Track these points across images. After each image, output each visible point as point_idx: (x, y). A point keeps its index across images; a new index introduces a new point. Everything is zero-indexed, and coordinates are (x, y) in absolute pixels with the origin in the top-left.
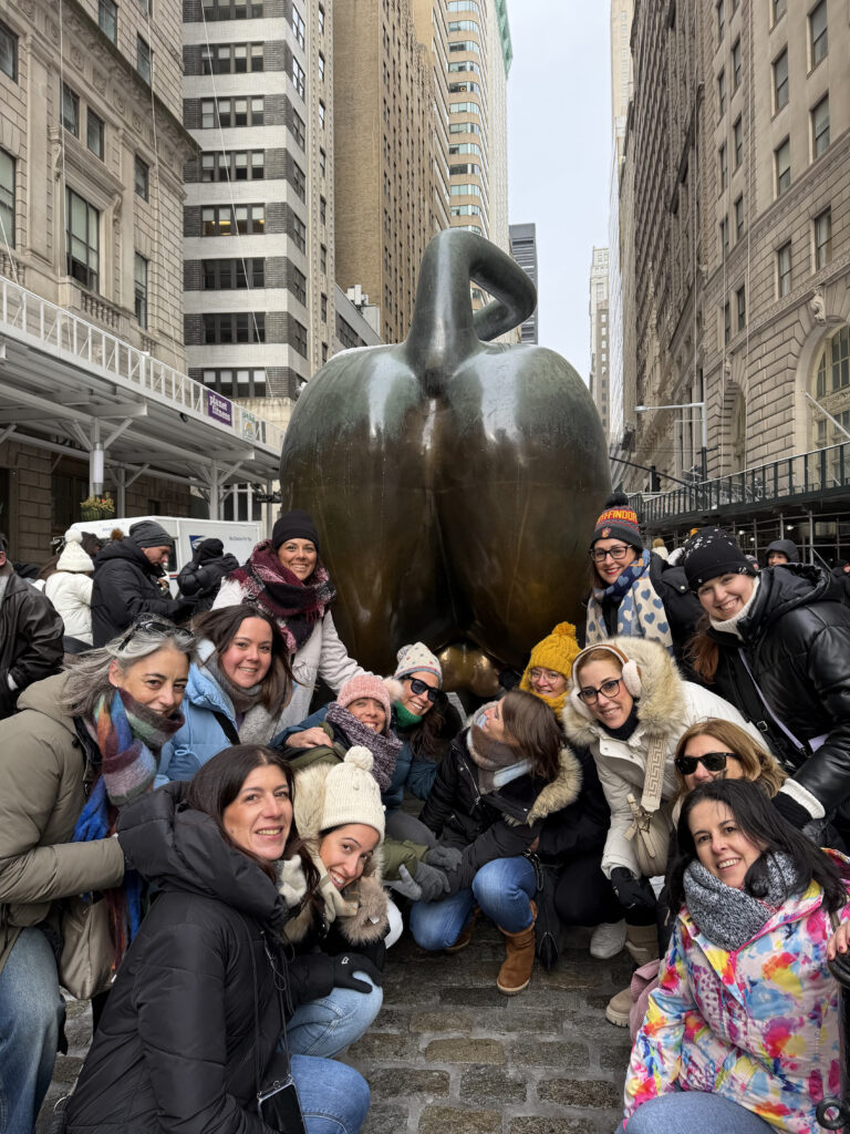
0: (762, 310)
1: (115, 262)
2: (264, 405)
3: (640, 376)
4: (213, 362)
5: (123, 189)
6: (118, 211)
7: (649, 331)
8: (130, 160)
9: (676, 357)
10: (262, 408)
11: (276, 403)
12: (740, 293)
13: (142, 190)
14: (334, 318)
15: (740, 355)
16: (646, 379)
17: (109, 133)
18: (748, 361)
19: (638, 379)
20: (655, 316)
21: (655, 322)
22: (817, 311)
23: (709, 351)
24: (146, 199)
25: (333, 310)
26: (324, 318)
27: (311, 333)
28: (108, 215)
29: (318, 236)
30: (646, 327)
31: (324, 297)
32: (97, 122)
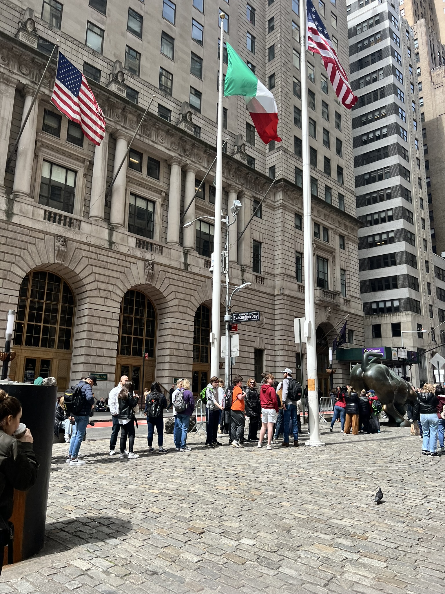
1: (333, 275)
2: (399, 315)
4: (375, 299)
5: (335, 250)
6: (334, 257)
8: (337, 237)
10: (398, 316)
11: (404, 314)
13: (342, 246)
14: (433, 269)
17: (330, 232)
24: (344, 249)
25: (433, 266)
26: (428, 271)
27: (420, 280)
28: (331, 259)
29: (422, 236)
31: (427, 262)
32: (326, 230)
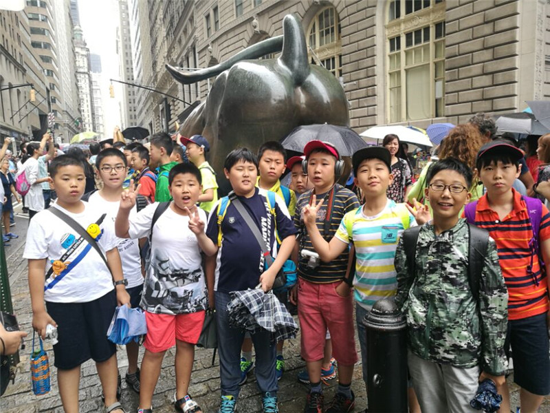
0: (228, 22)
3: (153, 47)
7: (158, 21)
9: (177, 39)
12: (216, 10)
15: (216, 44)
16: (158, 48)
18: (221, 47)
19: (152, 47)
20: (162, 13)
21: (162, 17)
22: (255, 27)
23: (199, 39)
30: (156, 19)
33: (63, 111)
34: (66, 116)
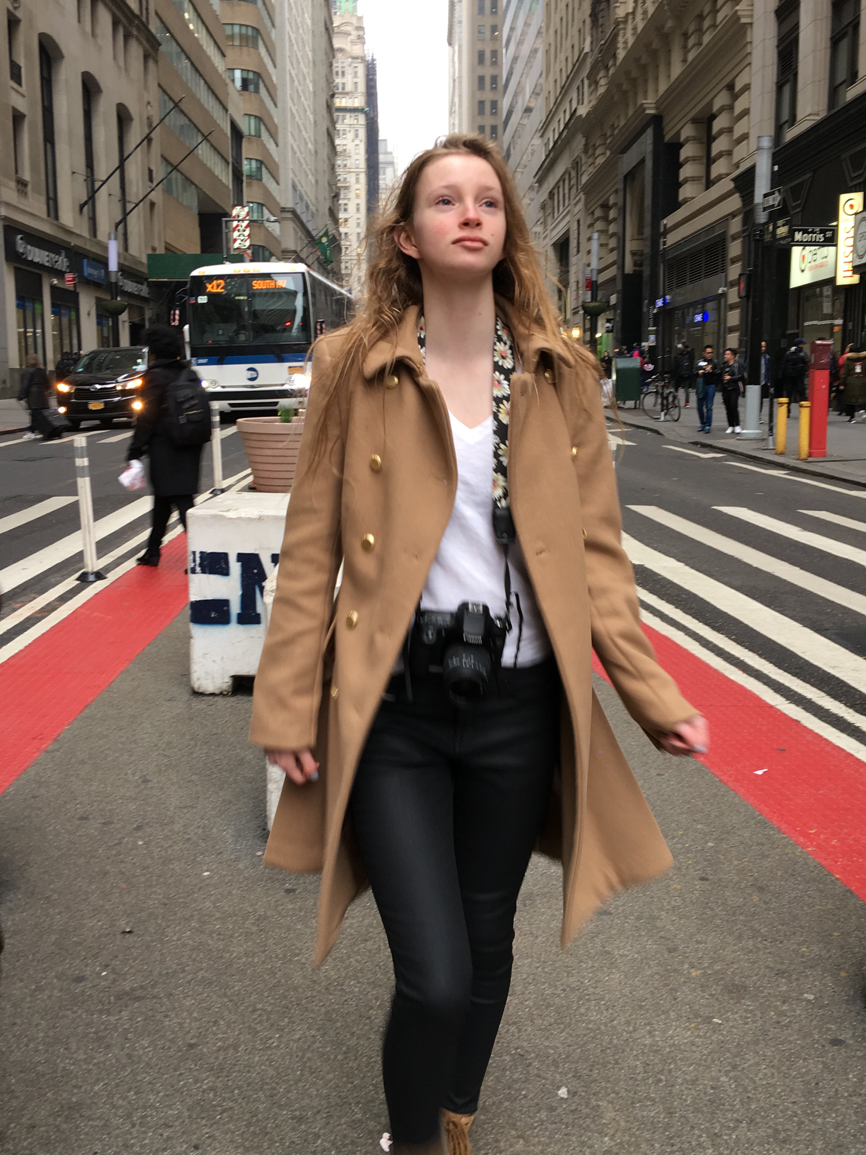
33: (283, 210)
34: (290, 226)
